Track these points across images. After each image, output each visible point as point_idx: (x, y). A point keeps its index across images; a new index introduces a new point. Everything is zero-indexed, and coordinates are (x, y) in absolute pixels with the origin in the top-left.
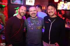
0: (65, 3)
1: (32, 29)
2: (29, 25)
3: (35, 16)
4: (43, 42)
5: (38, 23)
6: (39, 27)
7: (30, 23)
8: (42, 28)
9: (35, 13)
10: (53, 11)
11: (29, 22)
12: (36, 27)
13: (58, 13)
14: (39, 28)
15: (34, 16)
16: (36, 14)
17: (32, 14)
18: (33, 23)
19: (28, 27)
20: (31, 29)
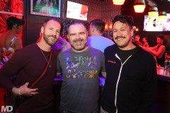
0: (160, 14)
1: (74, 77)
2: (68, 67)
3: (83, 46)
4: (102, 110)
5: (89, 64)
6: (91, 72)
7: (70, 63)
8: (101, 75)
9: (82, 40)
10: (125, 33)
11: (68, 59)
12: (83, 74)
13: (144, 40)
14: (91, 76)
15: (79, 47)
16: (85, 42)
17: (75, 41)
18: (78, 62)
19: (64, 72)
20: (72, 77)
